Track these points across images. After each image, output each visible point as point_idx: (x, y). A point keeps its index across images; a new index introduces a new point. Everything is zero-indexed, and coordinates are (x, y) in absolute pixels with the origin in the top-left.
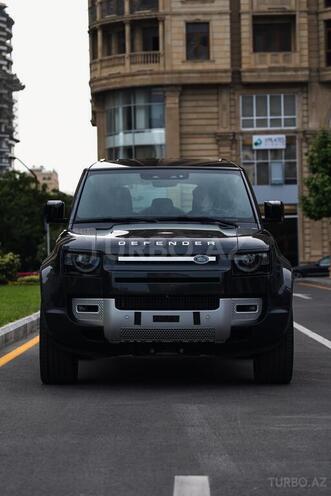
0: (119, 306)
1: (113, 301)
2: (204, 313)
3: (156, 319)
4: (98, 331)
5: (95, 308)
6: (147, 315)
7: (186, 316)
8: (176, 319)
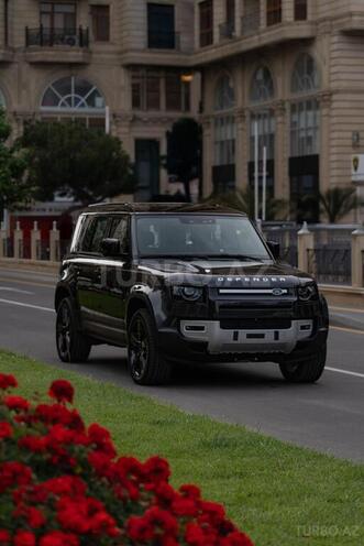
0: (223, 327)
1: (217, 323)
2: (281, 331)
3: (249, 336)
4: (203, 345)
5: (202, 328)
6: (243, 333)
7: (269, 334)
8: (262, 336)
